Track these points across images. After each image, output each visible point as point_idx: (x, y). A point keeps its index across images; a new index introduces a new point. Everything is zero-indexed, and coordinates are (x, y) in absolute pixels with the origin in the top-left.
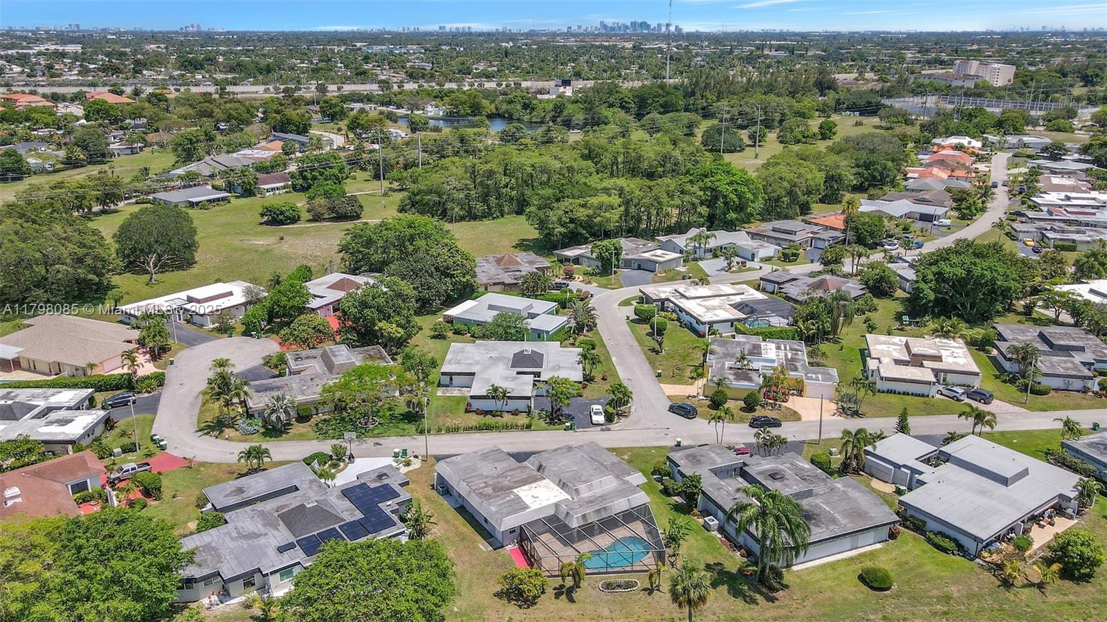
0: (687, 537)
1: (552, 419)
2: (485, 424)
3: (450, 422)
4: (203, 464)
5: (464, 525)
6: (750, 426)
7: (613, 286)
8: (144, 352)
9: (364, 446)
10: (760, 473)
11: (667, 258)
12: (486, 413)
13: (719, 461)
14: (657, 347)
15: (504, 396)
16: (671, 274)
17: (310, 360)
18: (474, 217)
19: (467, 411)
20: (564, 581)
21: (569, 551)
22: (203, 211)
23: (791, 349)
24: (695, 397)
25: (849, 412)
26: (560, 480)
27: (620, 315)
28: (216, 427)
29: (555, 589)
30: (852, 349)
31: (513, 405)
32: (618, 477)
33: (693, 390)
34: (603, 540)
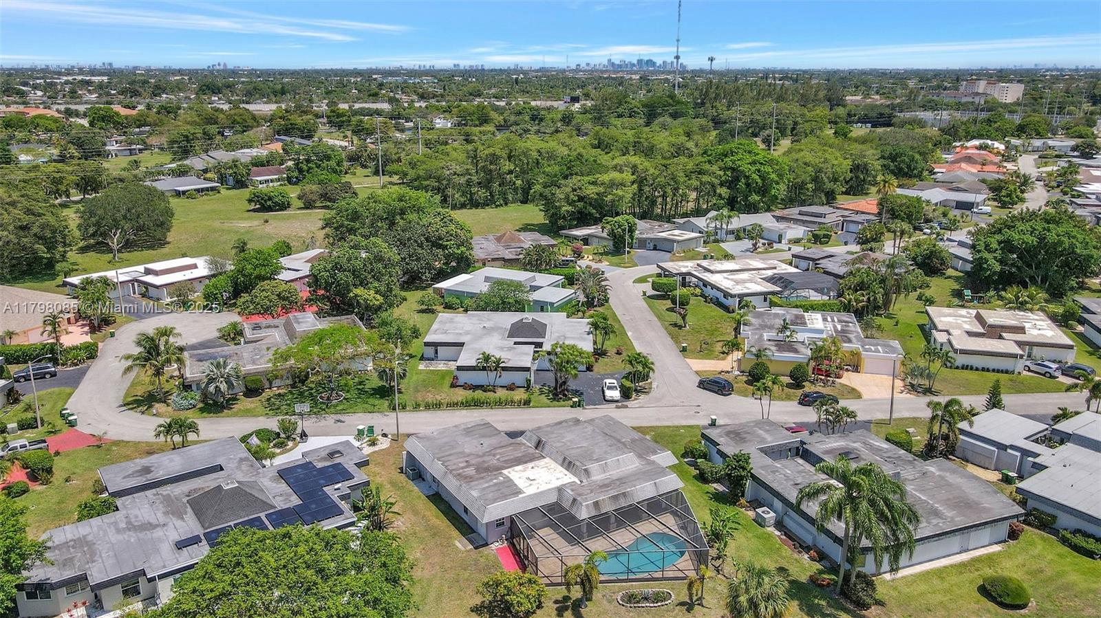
0: (735, 534)
1: (556, 395)
2: (473, 399)
3: (430, 398)
4: (117, 443)
5: (437, 517)
6: (800, 403)
7: (627, 265)
8: (83, 325)
9: (323, 423)
10: (828, 452)
11: (686, 237)
12: (474, 388)
13: (769, 438)
14: (680, 322)
15: (498, 366)
16: (691, 254)
17: (270, 329)
18: (476, 205)
19: (453, 386)
20: (569, 591)
21: (577, 550)
22: (190, 200)
23: (840, 321)
24: (728, 372)
25: (920, 390)
26: (565, 459)
27: (635, 291)
28: (144, 402)
29: (556, 602)
30: (909, 325)
31: (507, 378)
32: (640, 456)
33: (727, 365)
34: (624, 537)
